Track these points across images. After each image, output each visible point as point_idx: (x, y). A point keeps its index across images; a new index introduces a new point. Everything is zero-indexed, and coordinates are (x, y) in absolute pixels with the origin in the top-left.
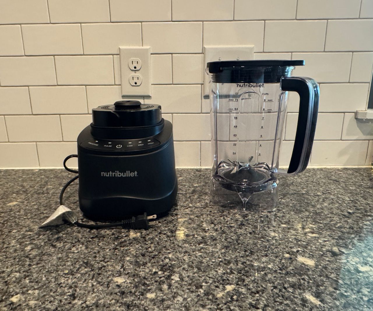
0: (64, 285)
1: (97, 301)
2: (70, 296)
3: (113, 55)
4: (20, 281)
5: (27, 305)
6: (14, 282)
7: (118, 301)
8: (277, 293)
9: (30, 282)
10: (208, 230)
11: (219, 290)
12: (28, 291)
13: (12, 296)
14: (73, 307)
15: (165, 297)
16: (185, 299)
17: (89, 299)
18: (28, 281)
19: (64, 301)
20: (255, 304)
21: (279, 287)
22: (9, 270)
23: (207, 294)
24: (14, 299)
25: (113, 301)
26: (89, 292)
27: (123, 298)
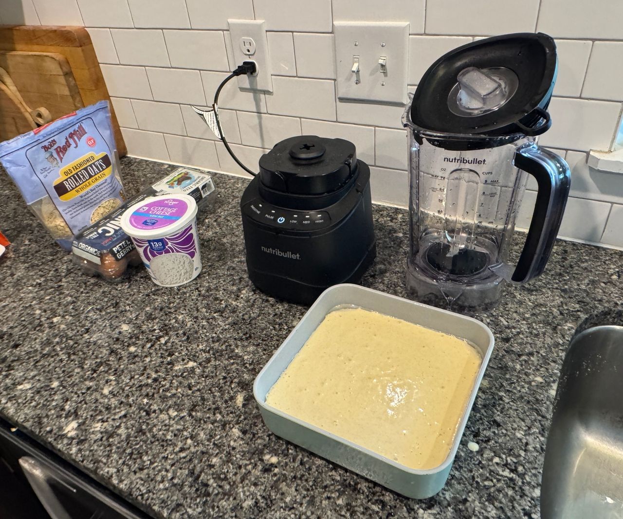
0: (89, 318)
1: (98, 340)
2: (86, 329)
3: (223, 30)
4: (68, 305)
5: (59, 327)
6: (64, 305)
7: (109, 345)
8: (220, 384)
9: (73, 309)
10: (242, 298)
11: (182, 363)
12: (66, 315)
13: (56, 316)
14: (81, 339)
15: (140, 354)
16: (151, 361)
17: (94, 336)
18: (71, 307)
19: (80, 332)
20: (193, 386)
21: (229, 379)
22: (67, 292)
23: (169, 364)
24: (55, 320)
25: (107, 344)
26: (99, 331)
27: (114, 344)
